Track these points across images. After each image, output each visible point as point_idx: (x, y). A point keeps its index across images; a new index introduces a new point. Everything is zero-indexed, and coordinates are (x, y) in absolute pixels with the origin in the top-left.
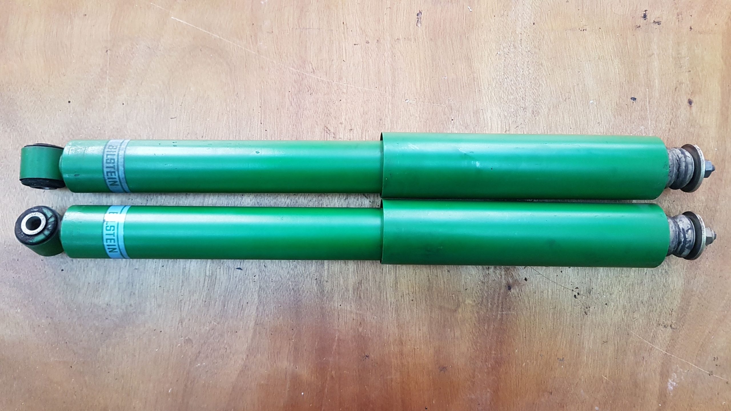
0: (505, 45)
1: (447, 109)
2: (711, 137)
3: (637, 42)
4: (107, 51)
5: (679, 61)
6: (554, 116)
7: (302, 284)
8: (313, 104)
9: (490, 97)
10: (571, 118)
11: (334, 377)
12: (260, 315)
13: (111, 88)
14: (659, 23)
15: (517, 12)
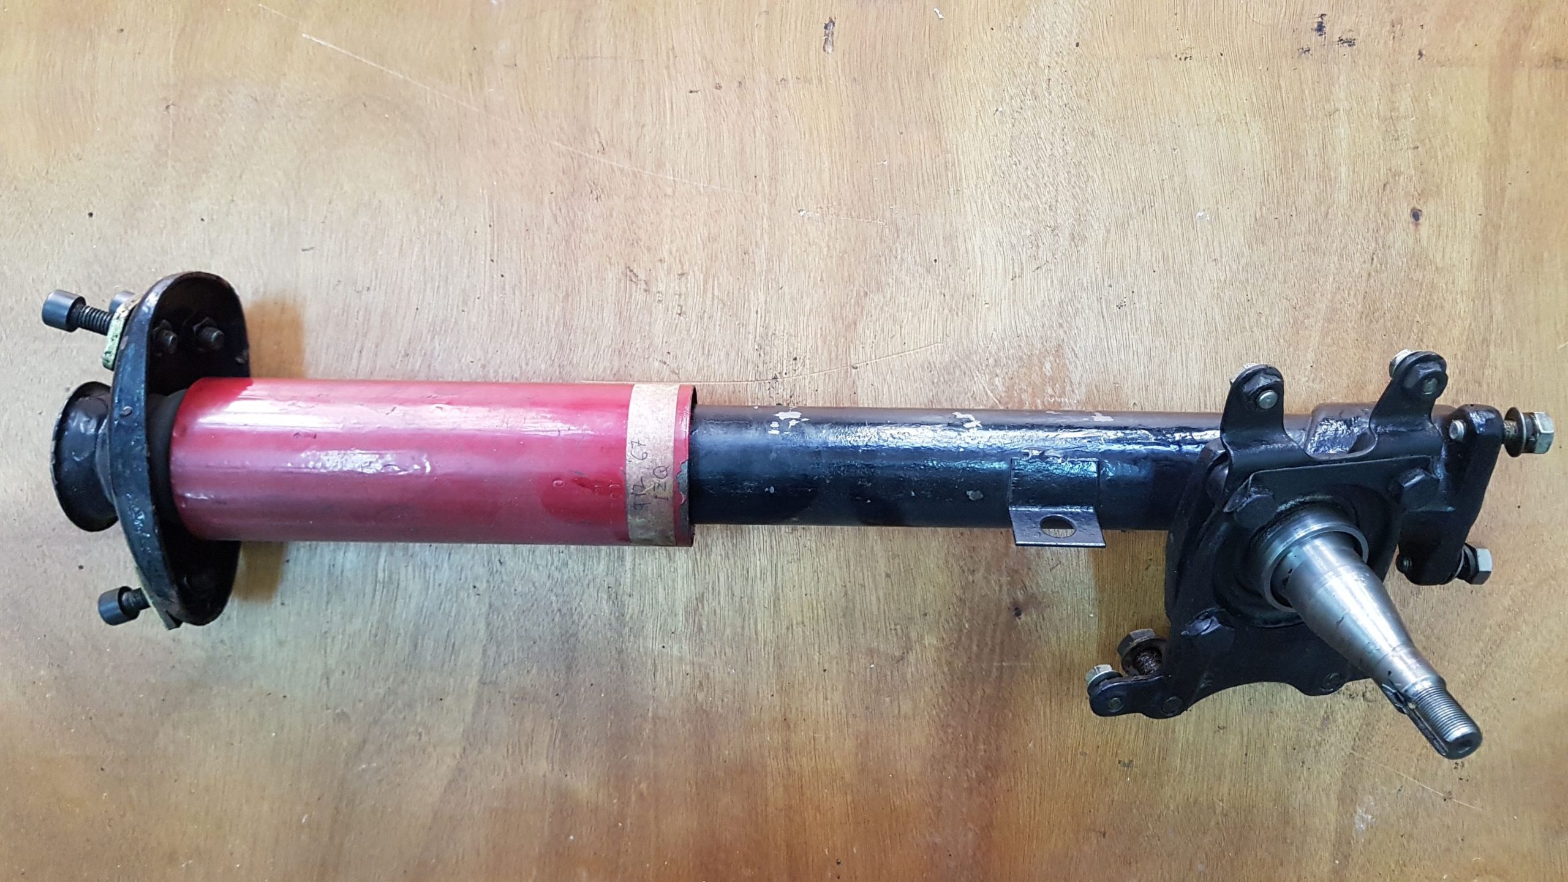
0: (1013, 91)
1: (887, 230)
2: (1459, 292)
3: (1301, 84)
4: (168, 107)
5: (1394, 124)
6: (1119, 245)
7: (578, 600)
8: (601, 220)
9: (979, 206)
10: (1154, 250)
11: (645, 794)
12: (491, 664)
13: (178, 187)
14: (1351, 43)
15: (1042, 19)
